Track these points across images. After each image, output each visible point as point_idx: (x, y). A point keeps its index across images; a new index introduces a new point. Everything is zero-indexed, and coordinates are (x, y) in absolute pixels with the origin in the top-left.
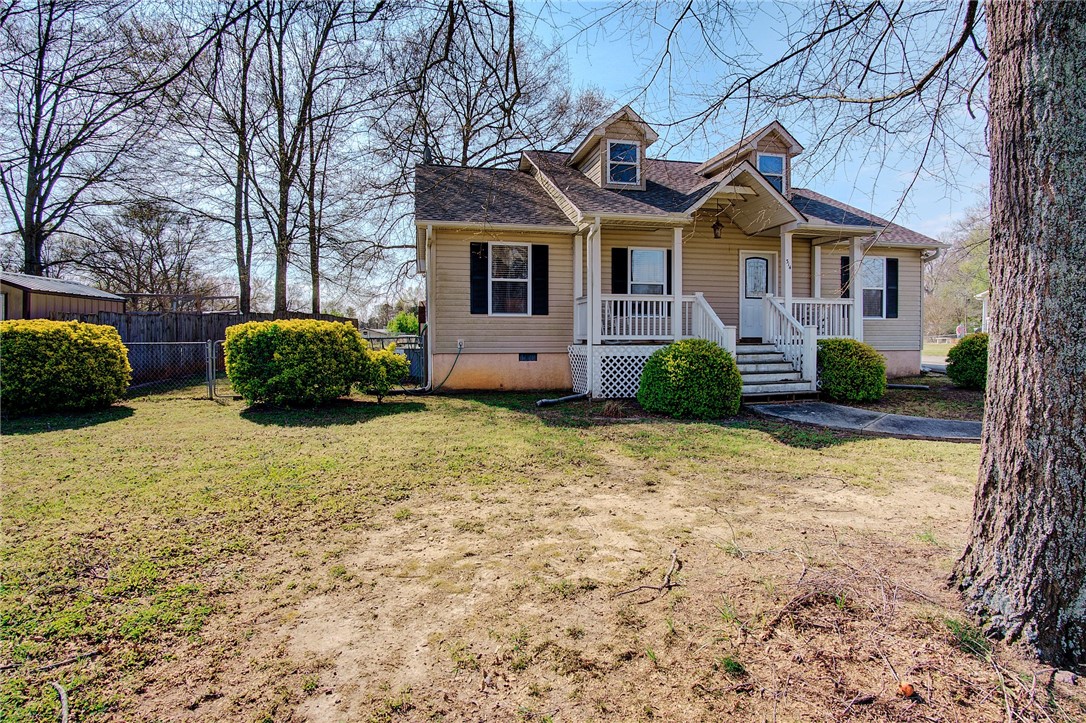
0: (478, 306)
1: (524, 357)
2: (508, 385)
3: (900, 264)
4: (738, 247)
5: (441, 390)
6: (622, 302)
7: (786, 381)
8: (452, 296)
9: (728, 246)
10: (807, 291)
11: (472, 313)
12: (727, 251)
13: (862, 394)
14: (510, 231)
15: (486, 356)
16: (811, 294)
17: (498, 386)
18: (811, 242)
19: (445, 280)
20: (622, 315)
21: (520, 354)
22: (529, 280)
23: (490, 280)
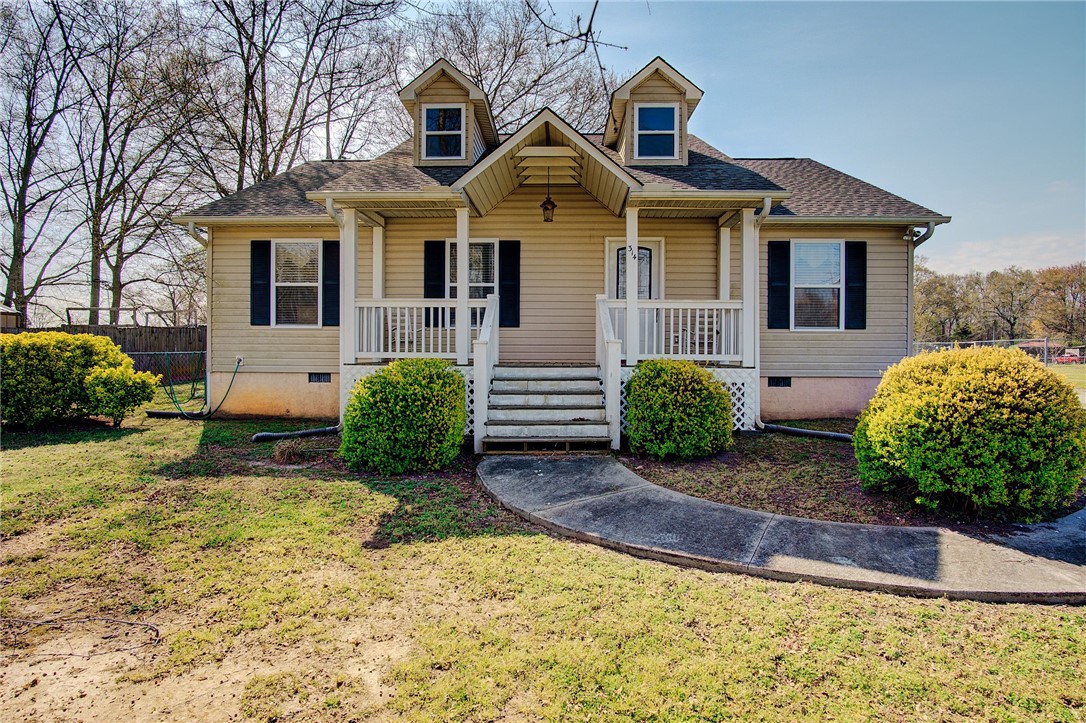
0: (259, 316)
1: (315, 377)
2: (296, 411)
3: (869, 249)
4: (603, 233)
5: (218, 414)
6: (436, 309)
7: (581, 421)
8: (230, 304)
9: (588, 233)
10: (712, 292)
11: (252, 324)
12: (587, 240)
13: (668, 447)
14: (298, 225)
15: (270, 375)
16: (717, 296)
17: (283, 412)
18: (717, 223)
19: (223, 286)
20: (436, 325)
21: (310, 374)
22: (319, 285)
23: (274, 285)
